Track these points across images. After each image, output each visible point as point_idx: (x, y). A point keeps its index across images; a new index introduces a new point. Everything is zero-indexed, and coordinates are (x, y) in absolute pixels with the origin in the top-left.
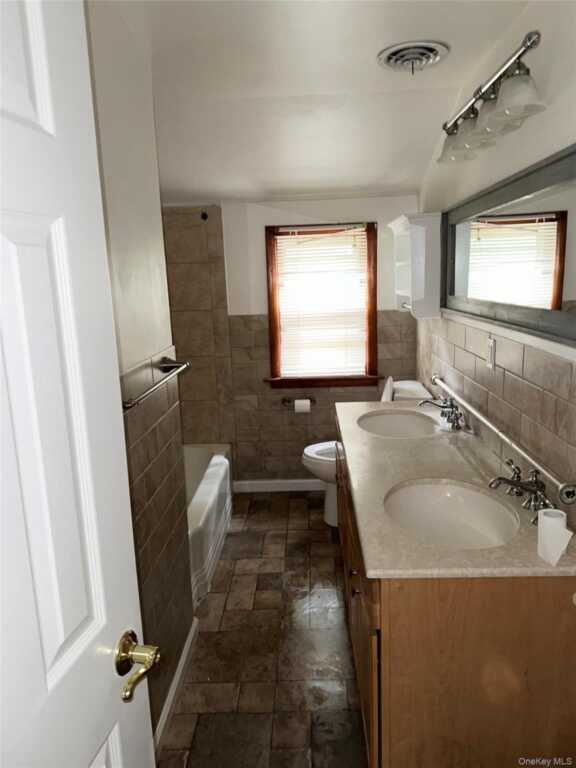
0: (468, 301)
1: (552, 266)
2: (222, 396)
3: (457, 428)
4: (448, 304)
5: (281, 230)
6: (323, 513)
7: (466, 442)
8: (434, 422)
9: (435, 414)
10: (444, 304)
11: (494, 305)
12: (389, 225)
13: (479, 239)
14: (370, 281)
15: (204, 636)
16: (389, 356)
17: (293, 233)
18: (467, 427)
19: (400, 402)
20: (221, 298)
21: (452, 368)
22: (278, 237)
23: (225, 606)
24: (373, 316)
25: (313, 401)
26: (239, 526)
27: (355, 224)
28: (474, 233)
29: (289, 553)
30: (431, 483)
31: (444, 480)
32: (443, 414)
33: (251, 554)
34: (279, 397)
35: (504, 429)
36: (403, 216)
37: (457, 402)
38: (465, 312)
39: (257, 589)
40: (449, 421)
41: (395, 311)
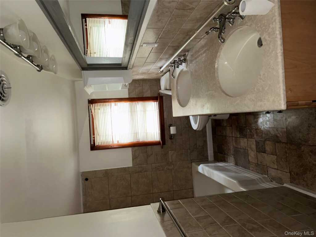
0: (124, 57)
1: (107, 20)
2: (170, 168)
3: (185, 60)
4: (126, 66)
5: (92, 143)
6: (223, 120)
7: (192, 56)
8: (182, 71)
9: (178, 71)
10: (126, 68)
11: (126, 44)
12: (90, 94)
13: (95, 53)
14: (115, 101)
15: (293, 180)
16: (149, 91)
17: (94, 138)
18: (184, 55)
19: (172, 87)
20: (124, 170)
21: (155, 63)
22: (96, 145)
23: (275, 169)
24: (131, 99)
25: (171, 125)
26: (231, 159)
27: (89, 110)
28: (92, 55)
29: (245, 136)
30: (218, 73)
31: (216, 66)
32: (178, 67)
33: (246, 154)
34: (170, 141)
35: (188, 37)
36: (84, 88)
37: (172, 61)
38: (130, 58)
39: (265, 153)
40: (181, 64)
41: (129, 90)
